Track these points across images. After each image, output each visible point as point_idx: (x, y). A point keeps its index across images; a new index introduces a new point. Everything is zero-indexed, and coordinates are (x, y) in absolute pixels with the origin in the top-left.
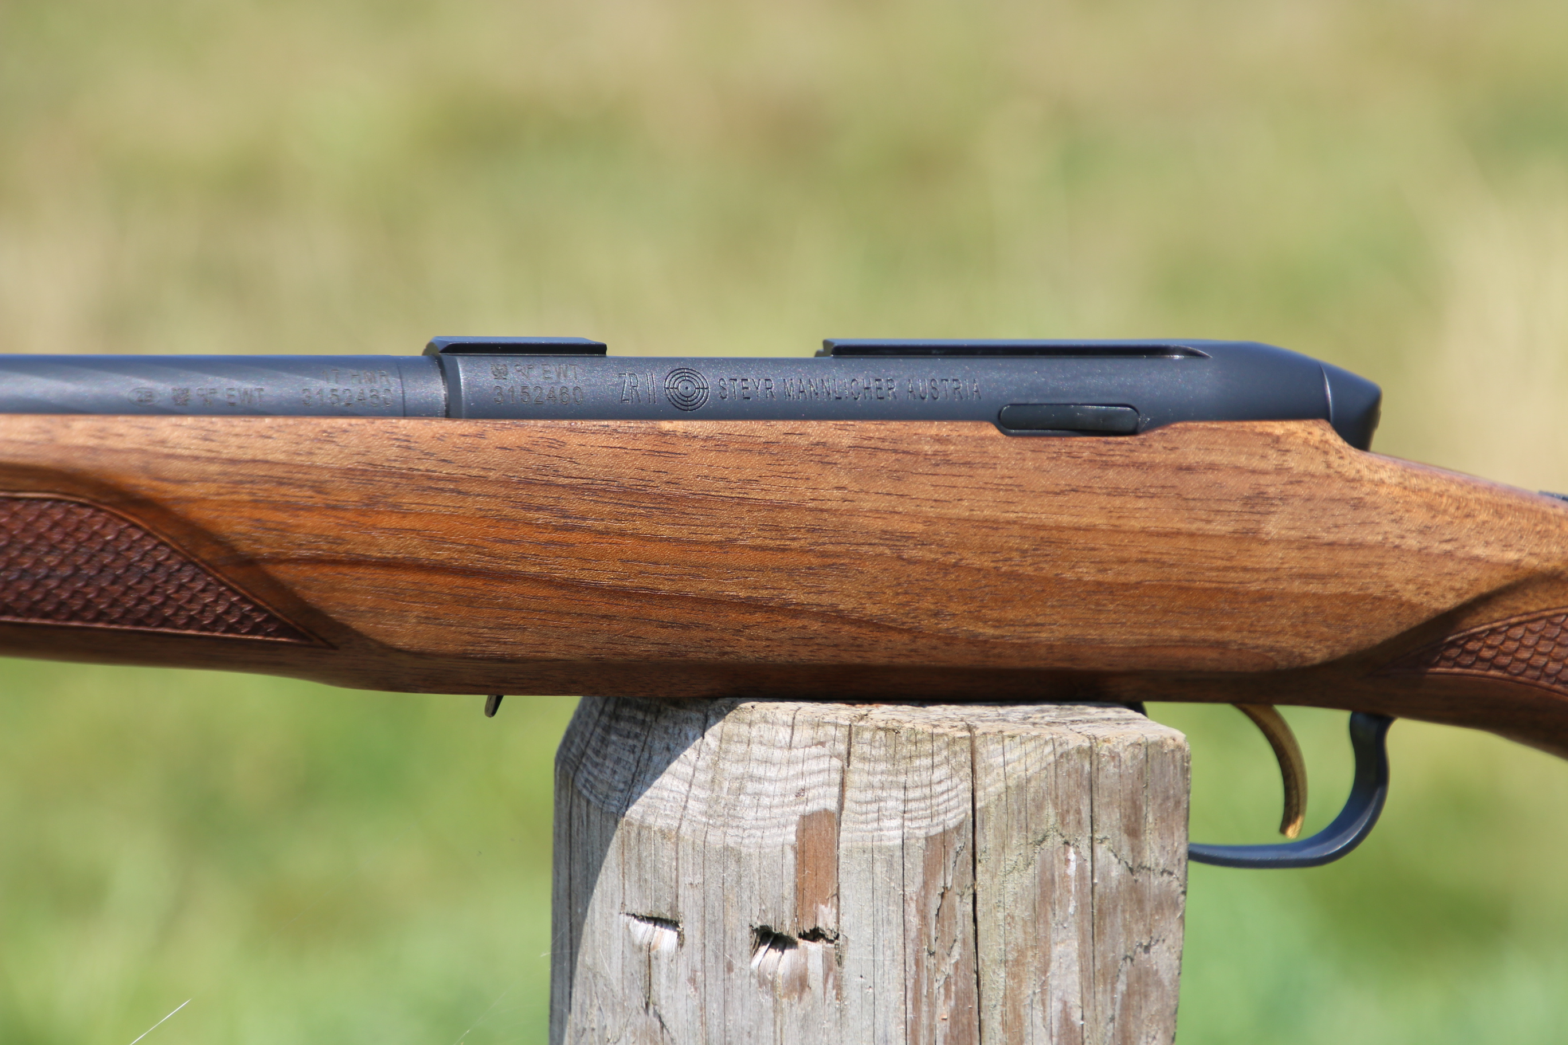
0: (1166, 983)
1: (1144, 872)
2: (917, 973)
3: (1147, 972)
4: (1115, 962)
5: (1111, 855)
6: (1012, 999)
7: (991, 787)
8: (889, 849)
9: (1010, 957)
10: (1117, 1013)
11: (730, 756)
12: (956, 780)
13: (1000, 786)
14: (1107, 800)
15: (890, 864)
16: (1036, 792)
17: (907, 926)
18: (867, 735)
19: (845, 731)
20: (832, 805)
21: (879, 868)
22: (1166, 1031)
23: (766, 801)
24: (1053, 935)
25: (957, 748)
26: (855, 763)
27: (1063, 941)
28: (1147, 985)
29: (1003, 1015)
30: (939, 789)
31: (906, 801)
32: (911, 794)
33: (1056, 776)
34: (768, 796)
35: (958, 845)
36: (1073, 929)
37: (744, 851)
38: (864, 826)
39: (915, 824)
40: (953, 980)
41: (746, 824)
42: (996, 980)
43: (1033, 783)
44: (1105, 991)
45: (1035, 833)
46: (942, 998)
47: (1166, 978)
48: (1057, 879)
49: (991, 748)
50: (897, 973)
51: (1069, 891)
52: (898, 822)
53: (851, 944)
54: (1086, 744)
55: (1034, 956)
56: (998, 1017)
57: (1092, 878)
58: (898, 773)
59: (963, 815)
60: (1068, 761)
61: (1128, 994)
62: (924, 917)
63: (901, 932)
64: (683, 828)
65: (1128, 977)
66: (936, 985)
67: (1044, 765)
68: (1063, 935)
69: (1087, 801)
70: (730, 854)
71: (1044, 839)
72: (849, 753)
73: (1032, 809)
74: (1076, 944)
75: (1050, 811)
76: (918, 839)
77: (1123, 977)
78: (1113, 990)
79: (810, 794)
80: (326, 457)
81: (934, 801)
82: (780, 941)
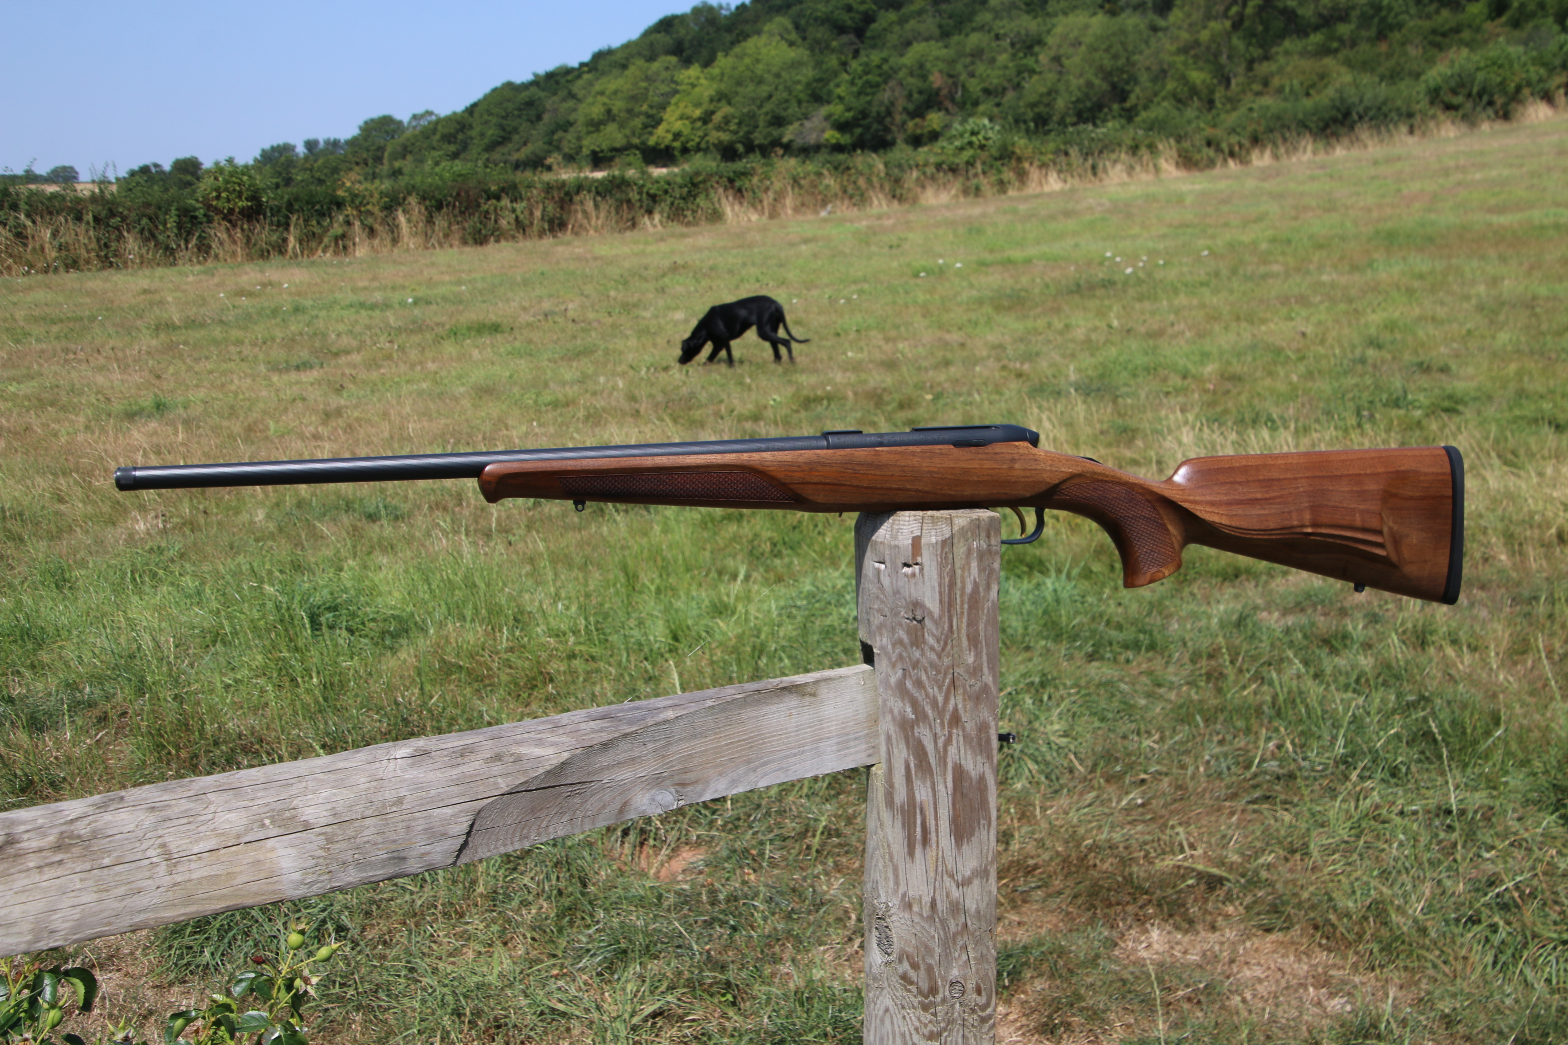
1: (991, 546)
2: (940, 572)
4: (985, 567)
5: (983, 543)
6: (962, 577)
7: (956, 528)
8: (933, 544)
9: (962, 567)
11: (895, 524)
12: (947, 527)
13: (958, 528)
14: (982, 530)
15: (933, 547)
16: (966, 529)
17: (938, 561)
18: (927, 518)
19: (921, 517)
20: (919, 534)
21: (931, 548)
24: (971, 562)
25: (947, 520)
26: (924, 525)
27: (974, 563)
29: (960, 580)
30: (944, 530)
31: (936, 533)
32: (937, 531)
33: (970, 525)
34: (904, 533)
35: (949, 542)
36: (976, 560)
37: (900, 546)
38: (927, 539)
39: (939, 538)
40: (948, 573)
41: (900, 539)
42: (959, 572)
43: (965, 527)
44: (983, 573)
45: (966, 539)
46: (946, 577)
48: (972, 549)
49: (955, 520)
50: (936, 572)
51: (974, 551)
52: (934, 538)
53: (925, 566)
54: (977, 518)
55: (967, 567)
57: (980, 548)
58: (934, 526)
59: (949, 535)
60: (973, 522)
61: (989, 574)
62: (941, 559)
63: (936, 562)
64: (885, 541)
66: (945, 574)
67: (967, 523)
68: (973, 561)
69: (978, 531)
70: (897, 547)
71: (968, 540)
72: (923, 522)
73: (965, 533)
75: (969, 533)
76: (939, 541)
77: (987, 570)
78: (985, 573)
79: (914, 532)
80: (801, 459)
81: (943, 533)
82: (909, 566)
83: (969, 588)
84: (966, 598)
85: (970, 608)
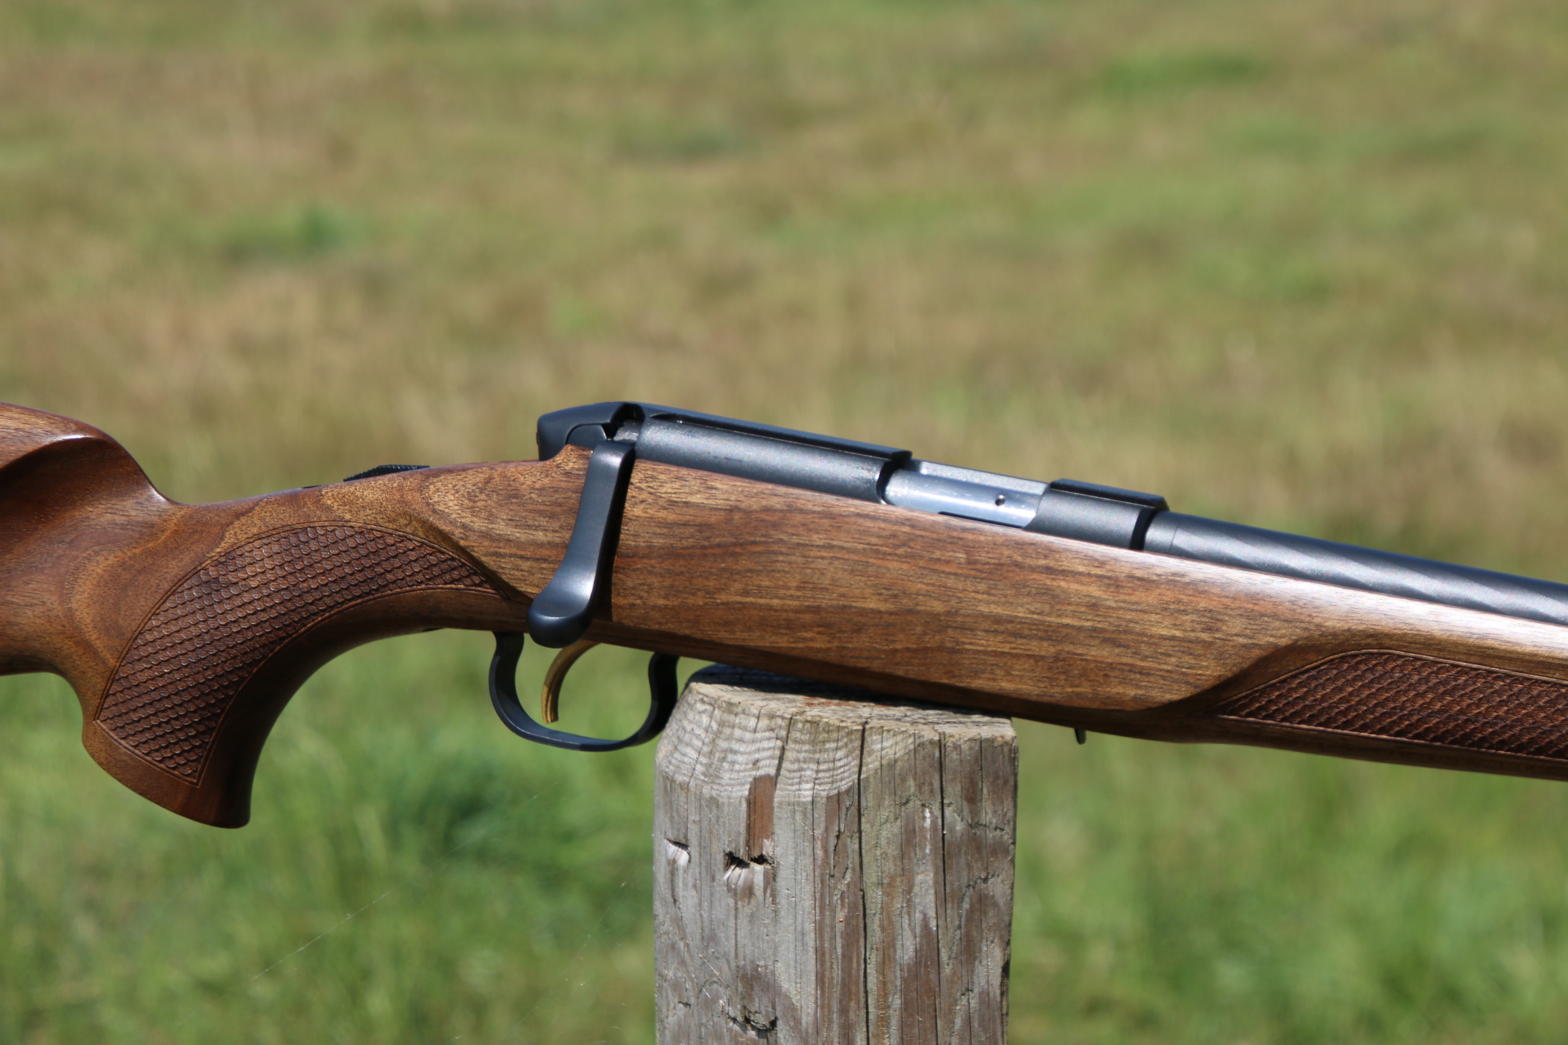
0: (1001, 904)
1: (981, 827)
2: (822, 888)
3: (986, 896)
4: (960, 888)
5: (956, 815)
6: (887, 910)
7: (872, 764)
8: (804, 803)
9: (885, 881)
10: (963, 923)
11: (722, 736)
12: (850, 759)
13: (877, 764)
14: (951, 777)
15: (804, 814)
16: (901, 769)
17: (816, 857)
18: (800, 725)
19: (787, 722)
20: (772, 771)
21: (798, 817)
22: (1001, 937)
23: (737, 767)
24: (916, 868)
25: (853, 737)
26: (791, 745)
27: (922, 872)
28: (986, 905)
29: (881, 920)
30: (839, 764)
31: (818, 772)
32: (822, 767)
33: (915, 759)
34: (738, 764)
35: (848, 803)
36: (930, 864)
37: (721, 800)
38: (790, 787)
39: (822, 788)
40: (846, 895)
41: (723, 782)
42: (875, 897)
43: (899, 763)
44: (953, 908)
45: (901, 797)
46: (840, 907)
47: (1001, 902)
48: (917, 830)
49: (875, 738)
50: (808, 888)
51: (926, 838)
52: (810, 786)
53: (782, 868)
54: (937, 738)
55: (902, 882)
56: (877, 922)
57: (943, 829)
58: (815, 752)
59: (851, 783)
60: (924, 749)
61: (971, 911)
62: (826, 851)
63: (812, 860)
64: (691, 783)
65: (971, 899)
66: (835, 898)
67: (907, 751)
68: (922, 868)
69: (937, 777)
70: (714, 802)
71: (908, 801)
72: (787, 737)
73: (898, 780)
74: (932, 875)
75: (911, 783)
76: (822, 797)
77: (967, 899)
78: (960, 907)
79: (760, 764)
81: (835, 773)
82: (740, 863)
83: (907, 949)
84: (897, 979)
85: (906, 1006)
